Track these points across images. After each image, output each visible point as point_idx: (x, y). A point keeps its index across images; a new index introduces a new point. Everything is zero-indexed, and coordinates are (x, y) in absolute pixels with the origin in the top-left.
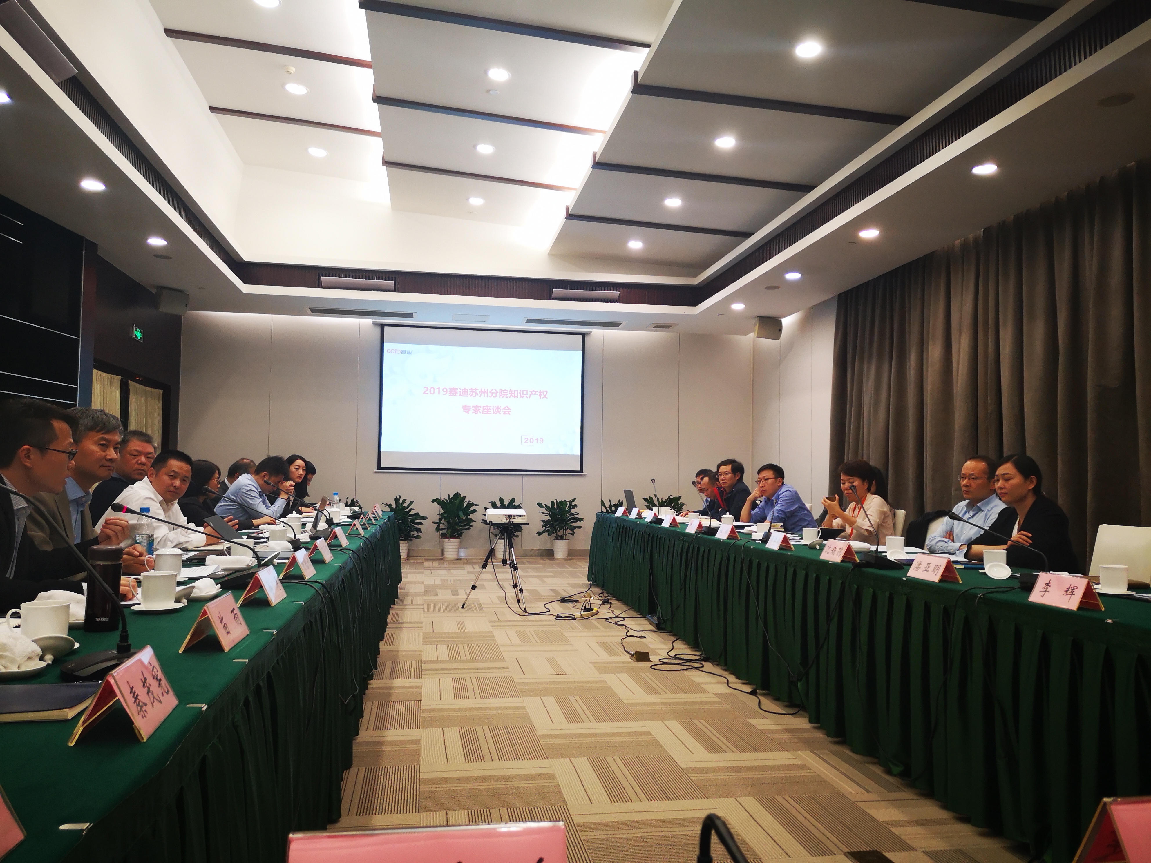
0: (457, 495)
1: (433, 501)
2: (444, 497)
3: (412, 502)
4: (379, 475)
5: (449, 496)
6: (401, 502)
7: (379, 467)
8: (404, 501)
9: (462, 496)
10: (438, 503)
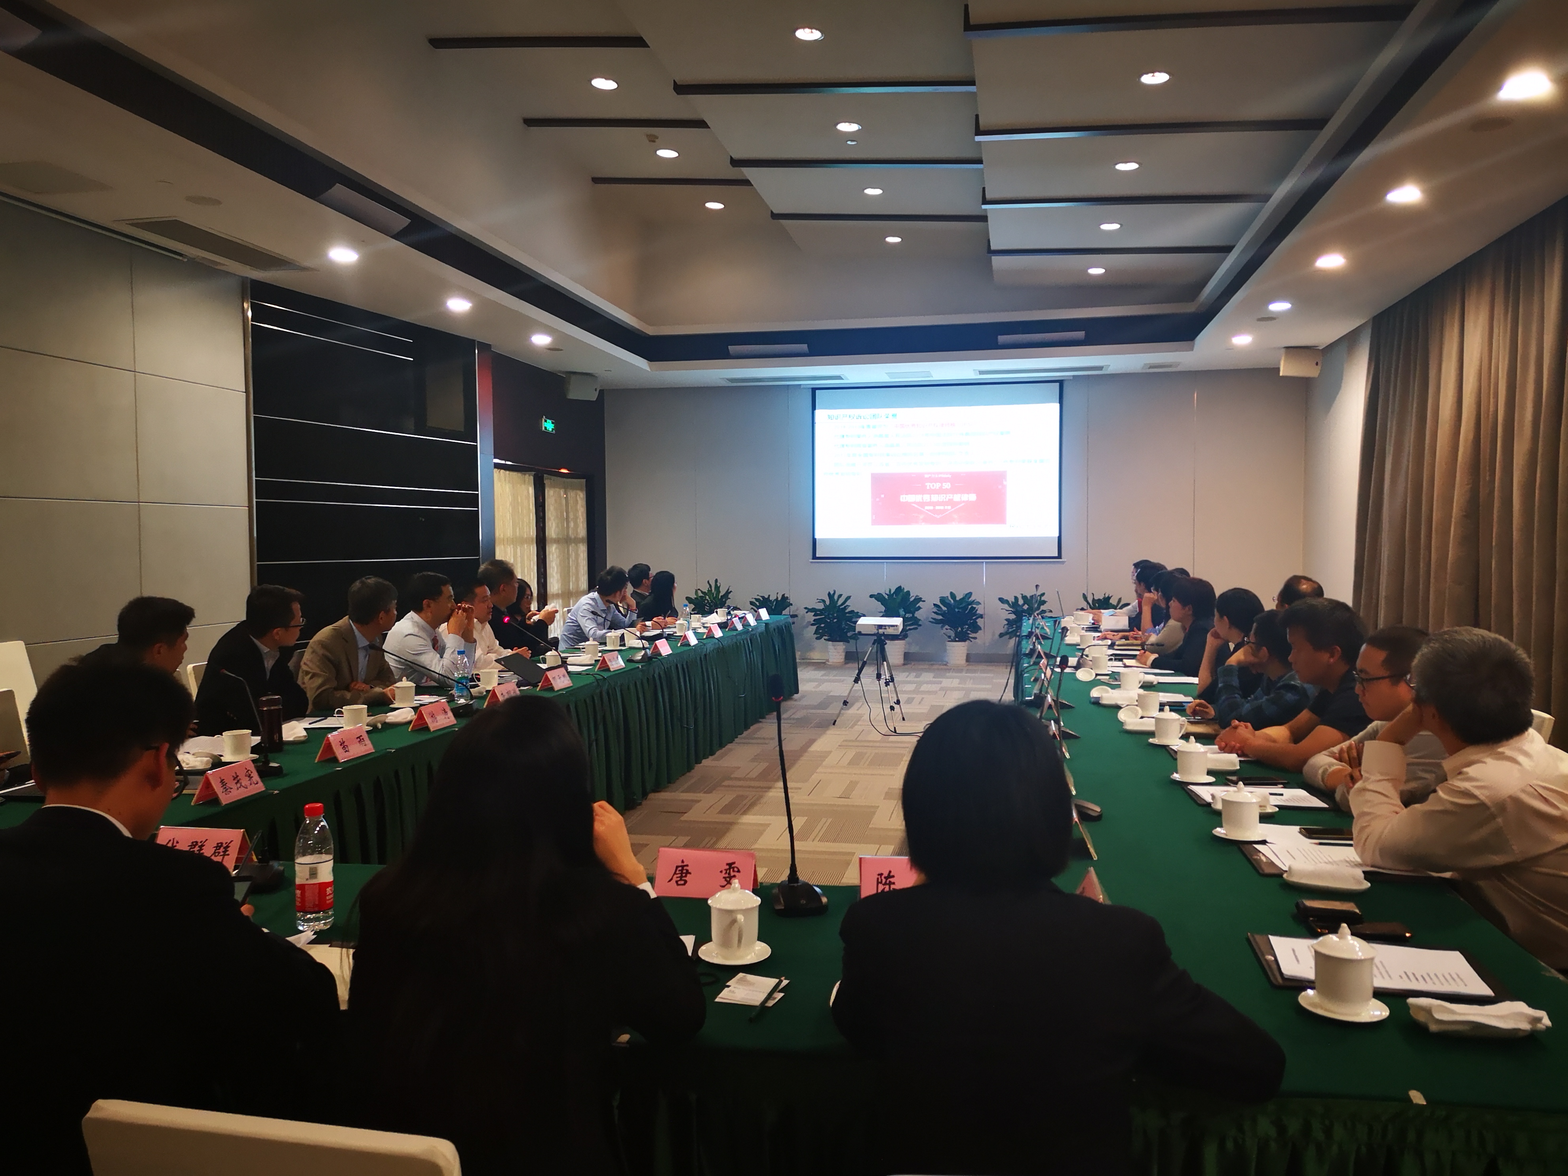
0: (899, 589)
1: (871, 596)
2: (883, 590)
3: (848, 598)
4: (813, 564)
5: (890, 591)
6: (836, 597)
7: (814, 557)
8: (840, 596)
9: (905, 591)
10: (876, 599)
